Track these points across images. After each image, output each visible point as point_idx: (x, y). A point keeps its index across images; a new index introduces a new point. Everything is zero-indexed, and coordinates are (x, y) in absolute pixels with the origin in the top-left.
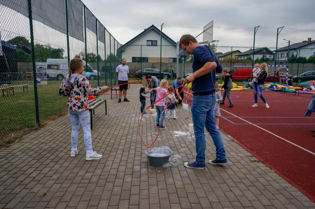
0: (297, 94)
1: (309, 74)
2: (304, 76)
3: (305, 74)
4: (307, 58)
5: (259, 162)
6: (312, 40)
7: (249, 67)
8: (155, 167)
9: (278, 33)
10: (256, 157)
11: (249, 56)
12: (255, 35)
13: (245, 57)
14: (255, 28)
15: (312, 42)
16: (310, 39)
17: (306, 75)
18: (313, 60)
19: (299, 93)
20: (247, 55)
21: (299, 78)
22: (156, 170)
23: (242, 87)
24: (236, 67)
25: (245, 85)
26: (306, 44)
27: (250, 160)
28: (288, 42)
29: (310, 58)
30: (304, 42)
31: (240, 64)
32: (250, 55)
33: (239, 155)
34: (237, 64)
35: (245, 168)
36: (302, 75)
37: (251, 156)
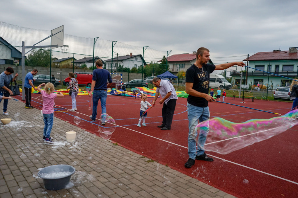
0: (134, 98)
1: (134, 81)
2: (132, 83)
3: (132, 81)
4: (131, 69)
5: (153, 161)
6: (133, 55)
7: (88, 74)
8: (56, 190)
9: (113, 45)
10: (147, 157)
11: (84, 64)
12: (95, 45)
13: (80, 64)
14: (94, 39)
15: (133, 56)
16: (131, 54)
17: (133, 83)
18: (135, 71)
19: (136, 97)
20: (82, 62)
21: (129, 85)
22: (59, 194)
23: (86, 92)
24: (77, 73)
25: (88, 90)
26: (129, 57)
27: (145, 161)
28: (117, 54)
29: (132, 69)
30: (127, 55)
31: (80, 70)
32: (85, 62)
33: (132, 158)
34: (77, 70)
35: (147, 170)
36: (130, 83)
37: (143, 157)
